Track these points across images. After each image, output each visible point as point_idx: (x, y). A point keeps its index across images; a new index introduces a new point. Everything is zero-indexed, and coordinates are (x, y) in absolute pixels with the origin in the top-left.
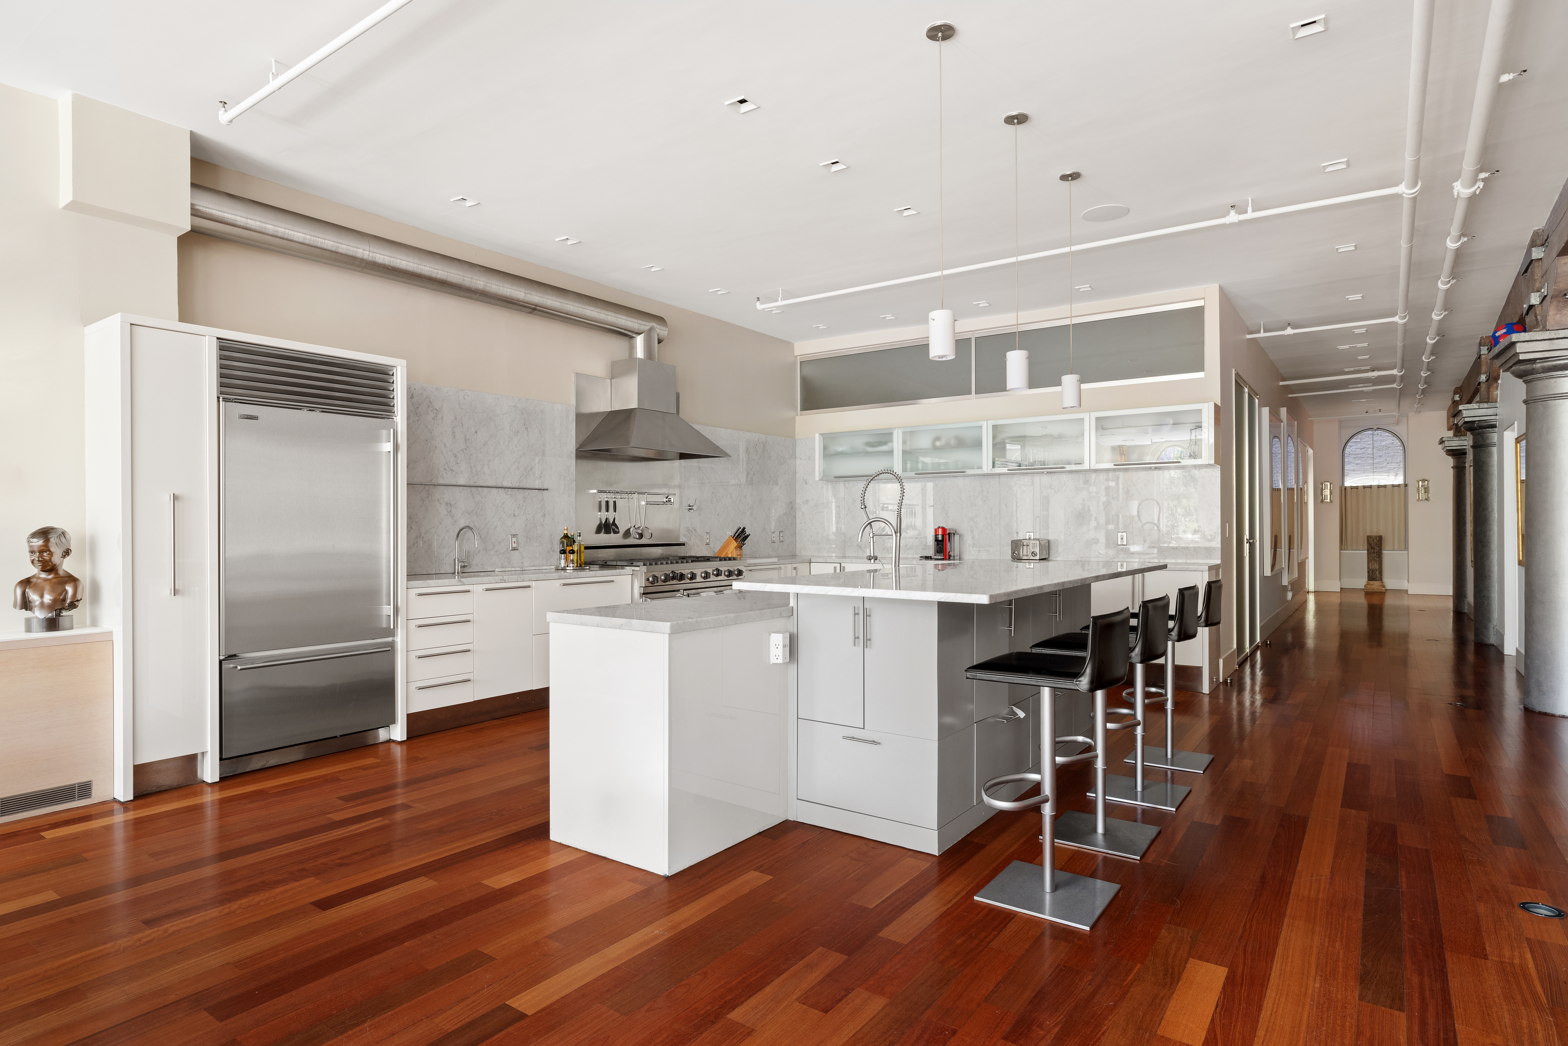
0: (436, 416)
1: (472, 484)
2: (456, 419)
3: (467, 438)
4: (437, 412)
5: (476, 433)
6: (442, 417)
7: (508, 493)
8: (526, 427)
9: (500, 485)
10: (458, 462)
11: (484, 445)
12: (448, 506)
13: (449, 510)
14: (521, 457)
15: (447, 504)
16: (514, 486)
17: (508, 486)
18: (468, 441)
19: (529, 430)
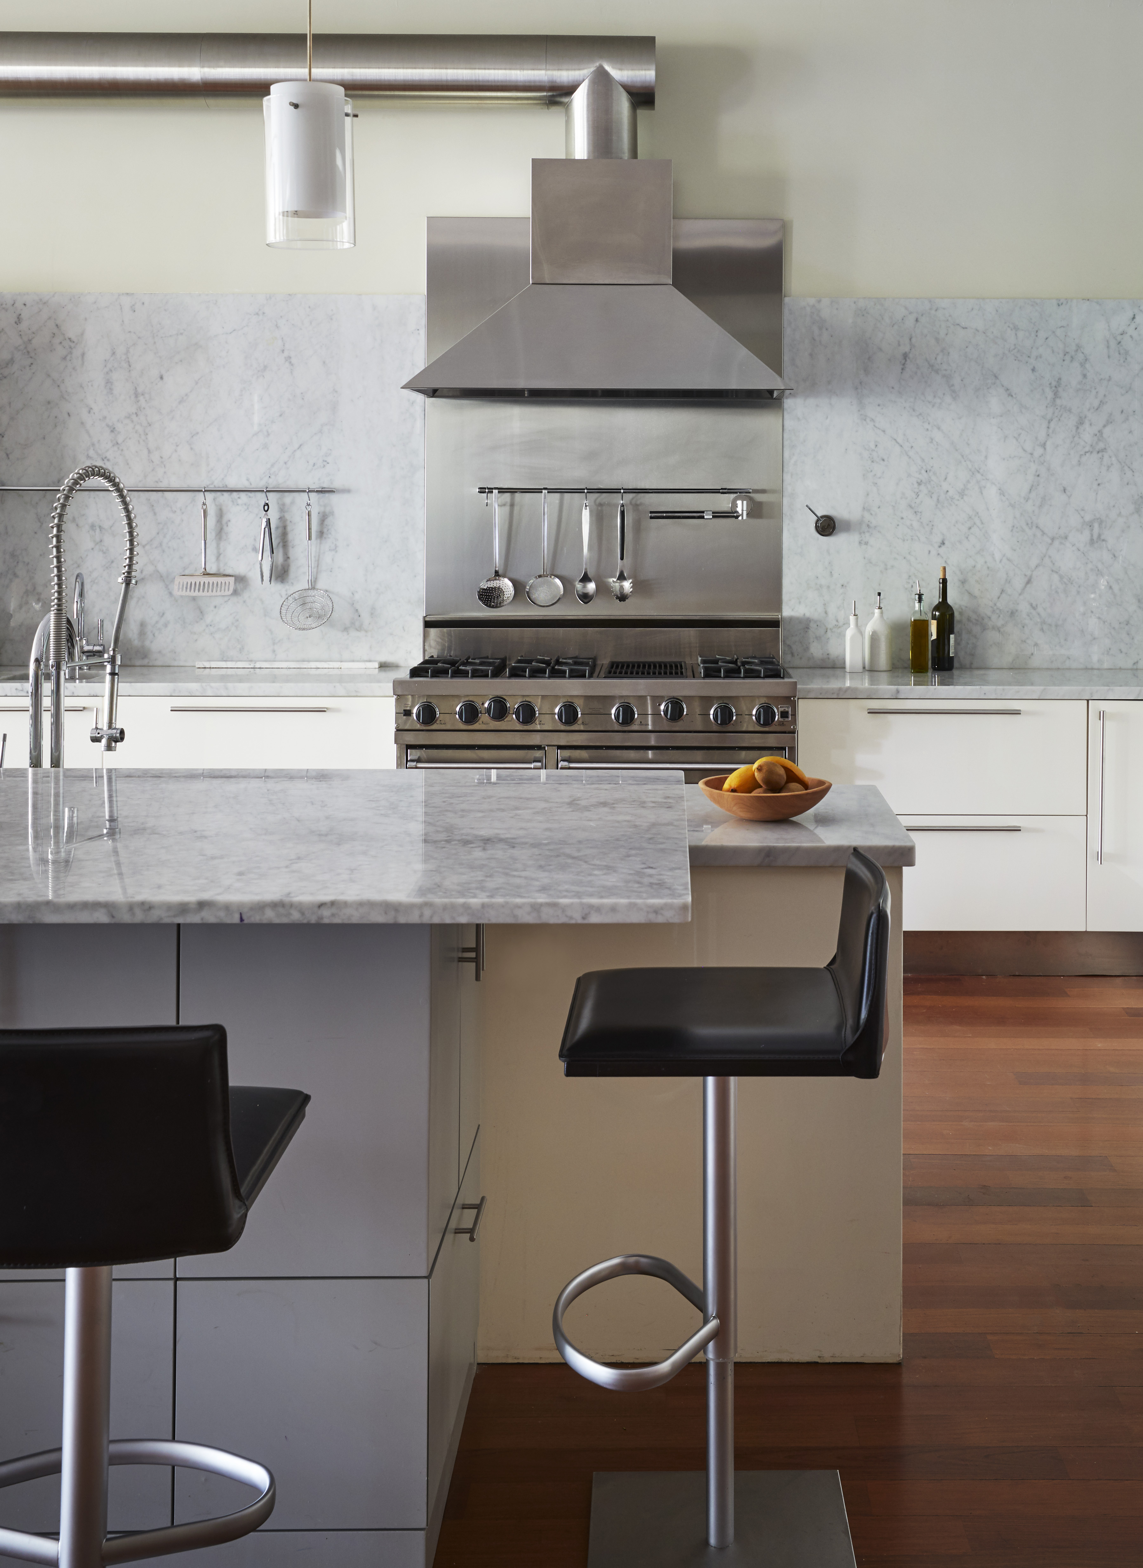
0: (71, 353)
1: (150, 484)
2: (114, 353)
3: (140, 390)
4: (73, 345)
5: (162, 378)
6: (83, 355)
7: (240, 501)
8: (286, 354)
9: (218, 484)
10: (120, 441)
11: (180, 402)
12: (94, 530)
13: (98, 540)
14: (273, 422)
15: (93, 527)
16: (254, 486)
17: (240, 486)
18: (141, 398)
19: (293, 360)
